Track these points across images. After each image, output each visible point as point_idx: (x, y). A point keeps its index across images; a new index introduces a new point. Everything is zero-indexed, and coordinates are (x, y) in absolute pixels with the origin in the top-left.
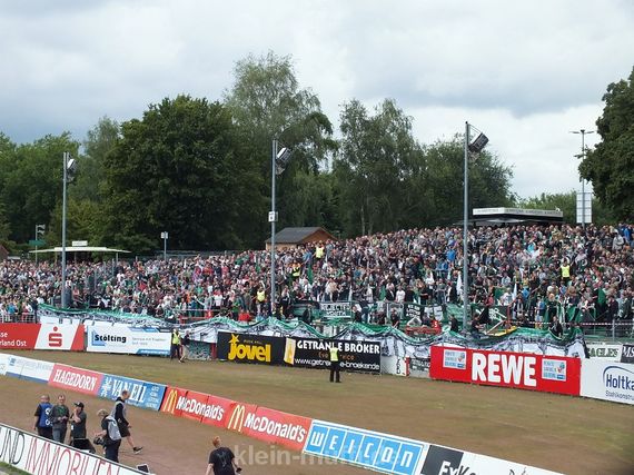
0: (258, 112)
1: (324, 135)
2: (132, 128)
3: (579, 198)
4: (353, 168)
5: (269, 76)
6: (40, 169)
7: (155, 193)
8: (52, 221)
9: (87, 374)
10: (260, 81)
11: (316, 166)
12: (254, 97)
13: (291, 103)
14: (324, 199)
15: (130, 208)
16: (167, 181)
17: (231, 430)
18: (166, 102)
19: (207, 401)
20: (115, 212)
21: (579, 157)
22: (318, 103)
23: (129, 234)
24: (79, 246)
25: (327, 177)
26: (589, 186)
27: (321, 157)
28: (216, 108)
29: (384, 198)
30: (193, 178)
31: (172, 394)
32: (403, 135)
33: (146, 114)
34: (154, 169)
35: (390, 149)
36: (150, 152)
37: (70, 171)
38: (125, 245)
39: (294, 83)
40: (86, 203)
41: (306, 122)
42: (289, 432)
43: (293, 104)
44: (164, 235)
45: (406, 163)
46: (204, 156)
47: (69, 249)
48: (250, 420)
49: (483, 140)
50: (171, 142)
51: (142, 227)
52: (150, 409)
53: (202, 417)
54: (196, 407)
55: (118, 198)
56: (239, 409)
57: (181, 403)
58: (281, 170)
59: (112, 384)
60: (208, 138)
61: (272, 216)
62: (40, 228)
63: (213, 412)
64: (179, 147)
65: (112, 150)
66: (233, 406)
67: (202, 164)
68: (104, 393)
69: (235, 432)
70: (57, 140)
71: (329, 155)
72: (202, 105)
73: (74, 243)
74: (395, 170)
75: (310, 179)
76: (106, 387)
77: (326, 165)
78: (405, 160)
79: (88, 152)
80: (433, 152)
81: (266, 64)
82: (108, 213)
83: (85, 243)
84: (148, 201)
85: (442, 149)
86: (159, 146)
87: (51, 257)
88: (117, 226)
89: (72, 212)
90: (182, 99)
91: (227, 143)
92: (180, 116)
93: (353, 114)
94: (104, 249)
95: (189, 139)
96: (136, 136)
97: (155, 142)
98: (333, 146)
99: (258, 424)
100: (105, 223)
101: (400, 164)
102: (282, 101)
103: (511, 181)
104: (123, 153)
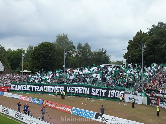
0: (61, 45)
1: (74, 50)
2: (36, 48)
3: (123, 62)
4: (80, 56)
5: (63, 38)
6: (17, 55)
7: (41, 61)
8: (20, 66)
9: (27, 97)
10: (61, 39)
11: (72, 56)
12: (60, 42)
13: (67, 43)
14: (74, 62)
15: (35, 64)
16: (43, 58)
17: (56, 109)
18: (43, 43)
19: (51, 103)
20: (33, 64)
21: (124, 54)
22: (73, 43)
23: (36, 69)
24: (25, 71)
25: (74, 58)
26: (125, 60)
27: (73, 54)
28: (53, 44)
29: (86, 62)
30: (48, 58)
31: (45, 102)
32: (89, 50)
33: (39, 45)
34: (41, 56)
35: (87, 52)
36: (40, 53)
37: (24, 57)
38: (34, 71)
39: (68, 39)
40: (27, 62)
41: (71, 47)
42: (68, 110)
43: (68, 43)
44: (43, 69)
45: (90, 55)
46: (50, 54)
47: (23, 72)
48: (60, 107)
49: (105, 51)
50: (44, 51)
51: (38, 67)
52: (40, 105)
53: (50, 106)
54: (49, 104)
55: (33, 62)
56: (58, 105)
57: (46, 104)
58: (66, 57)
59: (32, 99)
60: (51, 50)
61: (64, 66)
62: (17, 68)
63: (53, 106)
64: (46, 52)
65: (32, 52)
66: (57, 104)
67: (50, 55)
68: (31, 101)
69: (57, 109)
70: (20, 49)
71: (75, 54)
72: (50, 43)
73: (24, 71)
74: (88, 57)
75: (71, 58)
76: (31, 100)
77: (74, 55)
78: (89, 54)
79: (27, 52)
80: (95, 53)
81: (62, 35)
82: (31, 65)
83: (27, 71)
84: (39, 62)
85: (97, 52)
86: (42, 51)
87: (19, 74)
88: (33, 67)
89: (24, 64)
90: (46, 42)
91: (55, 51)
92: (46, 46)
93: (80, 46)
94: (30, 72)
95: (47, 50)
96: (37, 49)
97: (41, 51)
98: (76, 52)
99: (62, 108)
100: (31, 67)
101: (89, 55)
102: (66, 43)
103: (110, 59)
104: (34, 53)
